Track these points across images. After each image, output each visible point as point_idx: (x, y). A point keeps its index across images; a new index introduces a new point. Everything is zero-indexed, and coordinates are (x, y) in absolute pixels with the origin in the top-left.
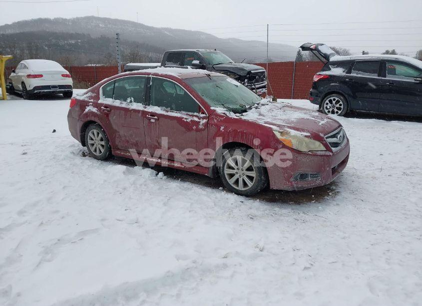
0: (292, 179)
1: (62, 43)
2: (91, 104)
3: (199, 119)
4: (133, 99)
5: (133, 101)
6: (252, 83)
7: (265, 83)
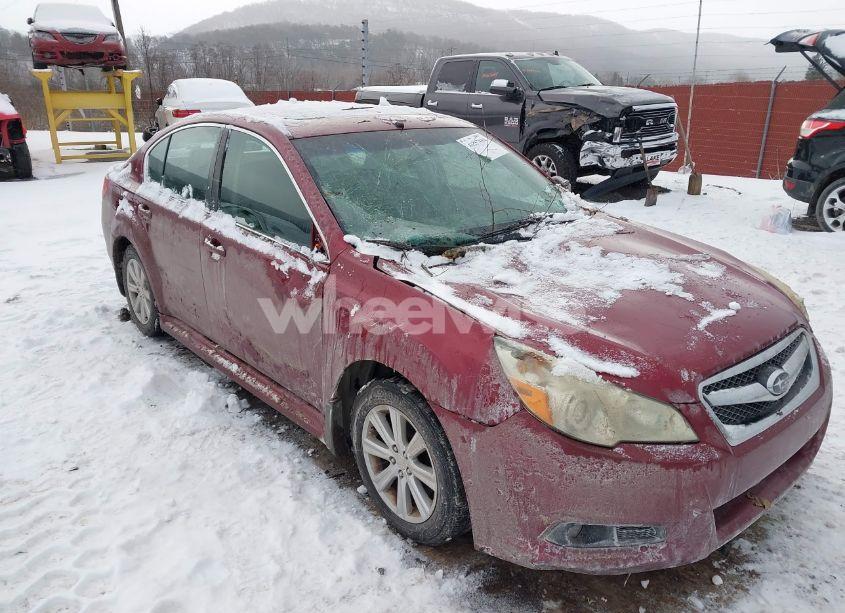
0: (546, 538)
1: (315, 46)
2: (126, 193)
3: (310, 267)
4: (192, 189)
5: (191, 194)
6: (633, 136)
7: (675, 137)
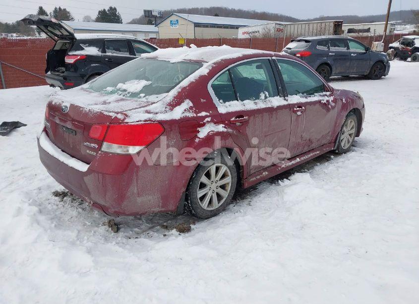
2: (209, 119)
3: (328, 97)
4: (267, 93)
5: (268, 95)
